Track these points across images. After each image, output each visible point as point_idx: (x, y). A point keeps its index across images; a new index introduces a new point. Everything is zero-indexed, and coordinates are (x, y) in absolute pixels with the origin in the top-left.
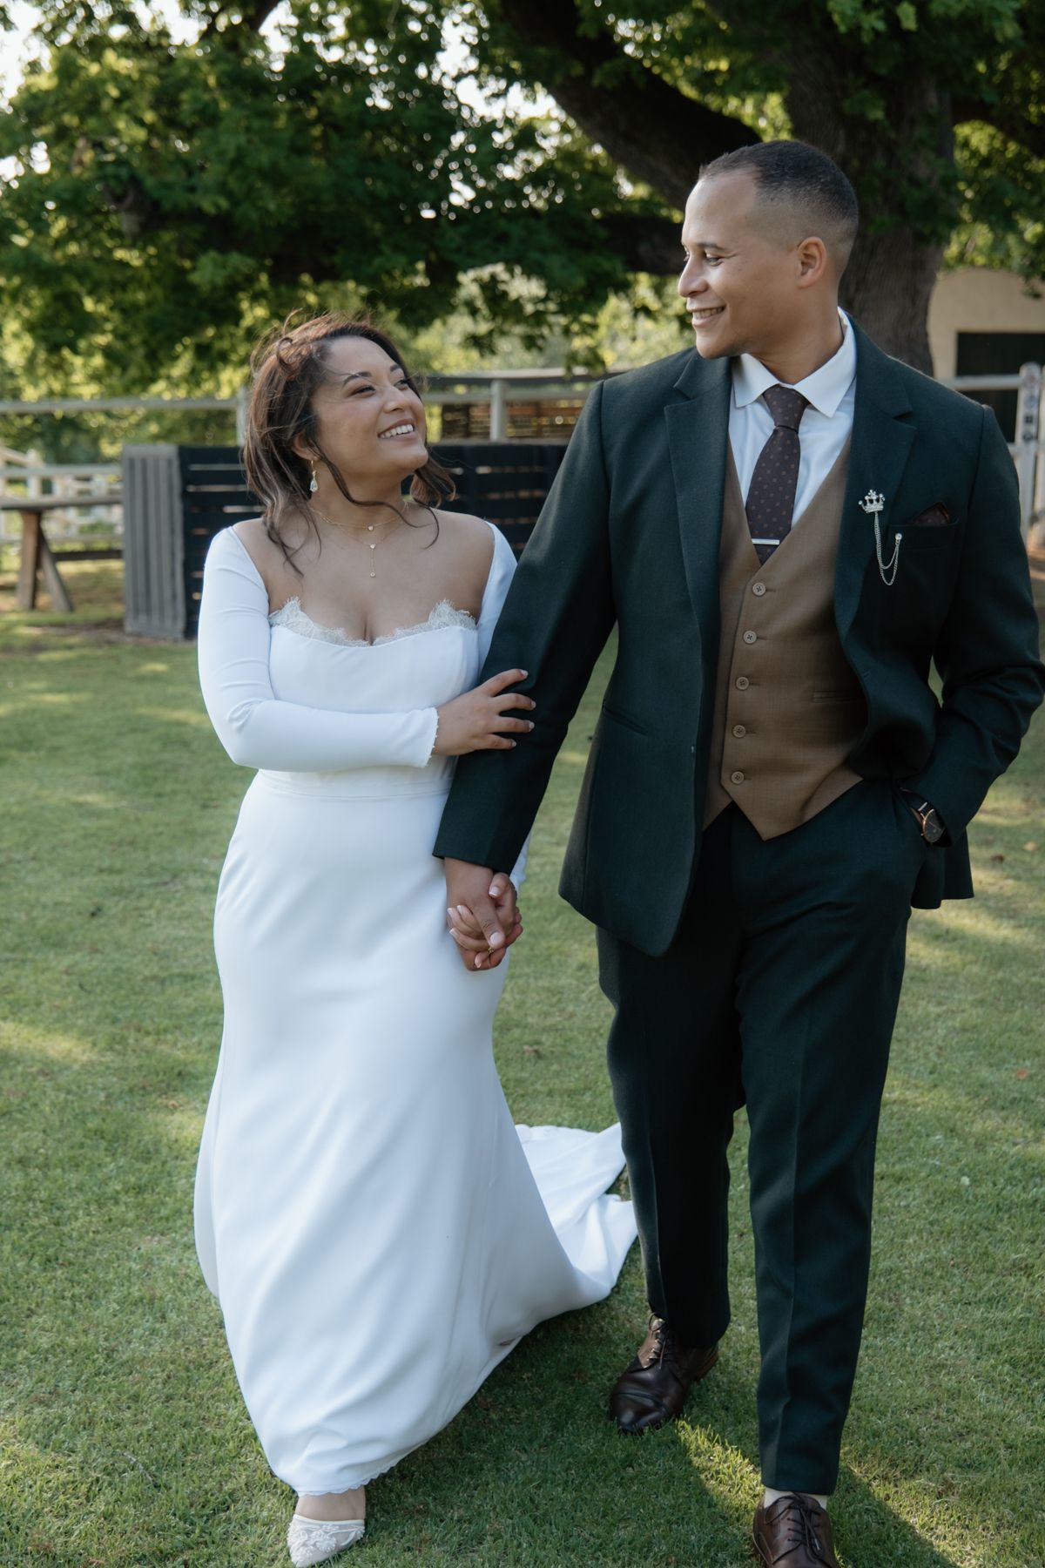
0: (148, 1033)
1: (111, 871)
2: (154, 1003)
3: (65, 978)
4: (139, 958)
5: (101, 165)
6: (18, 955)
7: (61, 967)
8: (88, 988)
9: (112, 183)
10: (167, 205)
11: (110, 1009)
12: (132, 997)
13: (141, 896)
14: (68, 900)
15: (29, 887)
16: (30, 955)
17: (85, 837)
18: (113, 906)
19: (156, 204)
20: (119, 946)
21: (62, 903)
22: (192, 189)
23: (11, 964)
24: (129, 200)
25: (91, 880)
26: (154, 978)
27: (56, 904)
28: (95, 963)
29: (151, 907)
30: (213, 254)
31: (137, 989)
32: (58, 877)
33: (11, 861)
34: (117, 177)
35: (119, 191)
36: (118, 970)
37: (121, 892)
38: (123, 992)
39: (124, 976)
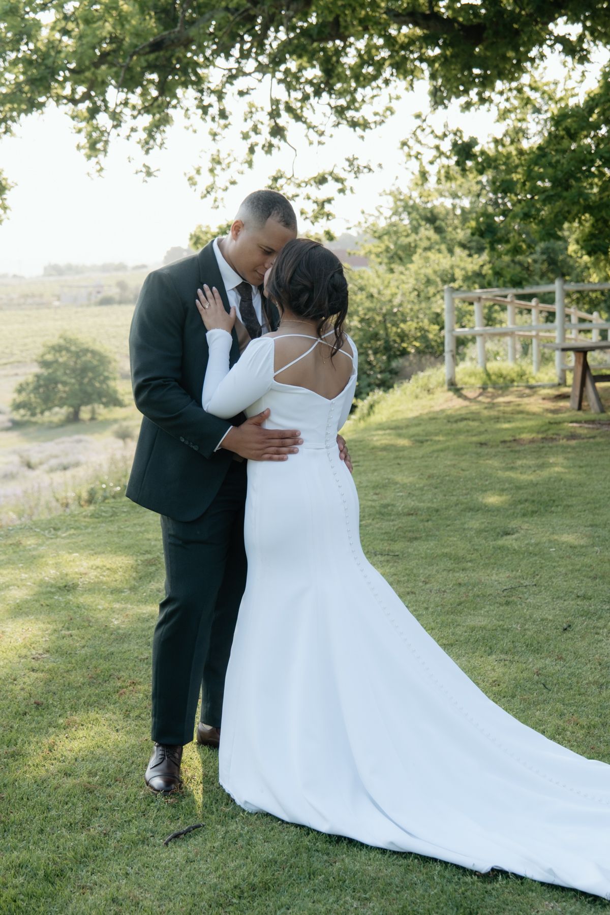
0: (582, 727)
1: (584, 597)
2: (591, 703)
3: (536, 677)
4: (589, 666)
6: (509, 657)
7: (535, 669)
8: (549, 686)
11: (559, 706)
12: (577, 697)
13: (600, 617)
14: (550, 618)
15: (529, 605)
16: (516, 658)
17: (572, 571)
18: (580, 624)
20: (577, 655)
21: (547, 619)
23: (502, 663)
25: (571, 604)
26: (595, 683)
27: (542, 620)
28: (558, 667)
29: (605, 626)
31: (583, 690)
32: (549, 599)
33: (521, 585)
36: (572, 674)
37: (587, 614)
38: (572, 692)
39: (574, 680)
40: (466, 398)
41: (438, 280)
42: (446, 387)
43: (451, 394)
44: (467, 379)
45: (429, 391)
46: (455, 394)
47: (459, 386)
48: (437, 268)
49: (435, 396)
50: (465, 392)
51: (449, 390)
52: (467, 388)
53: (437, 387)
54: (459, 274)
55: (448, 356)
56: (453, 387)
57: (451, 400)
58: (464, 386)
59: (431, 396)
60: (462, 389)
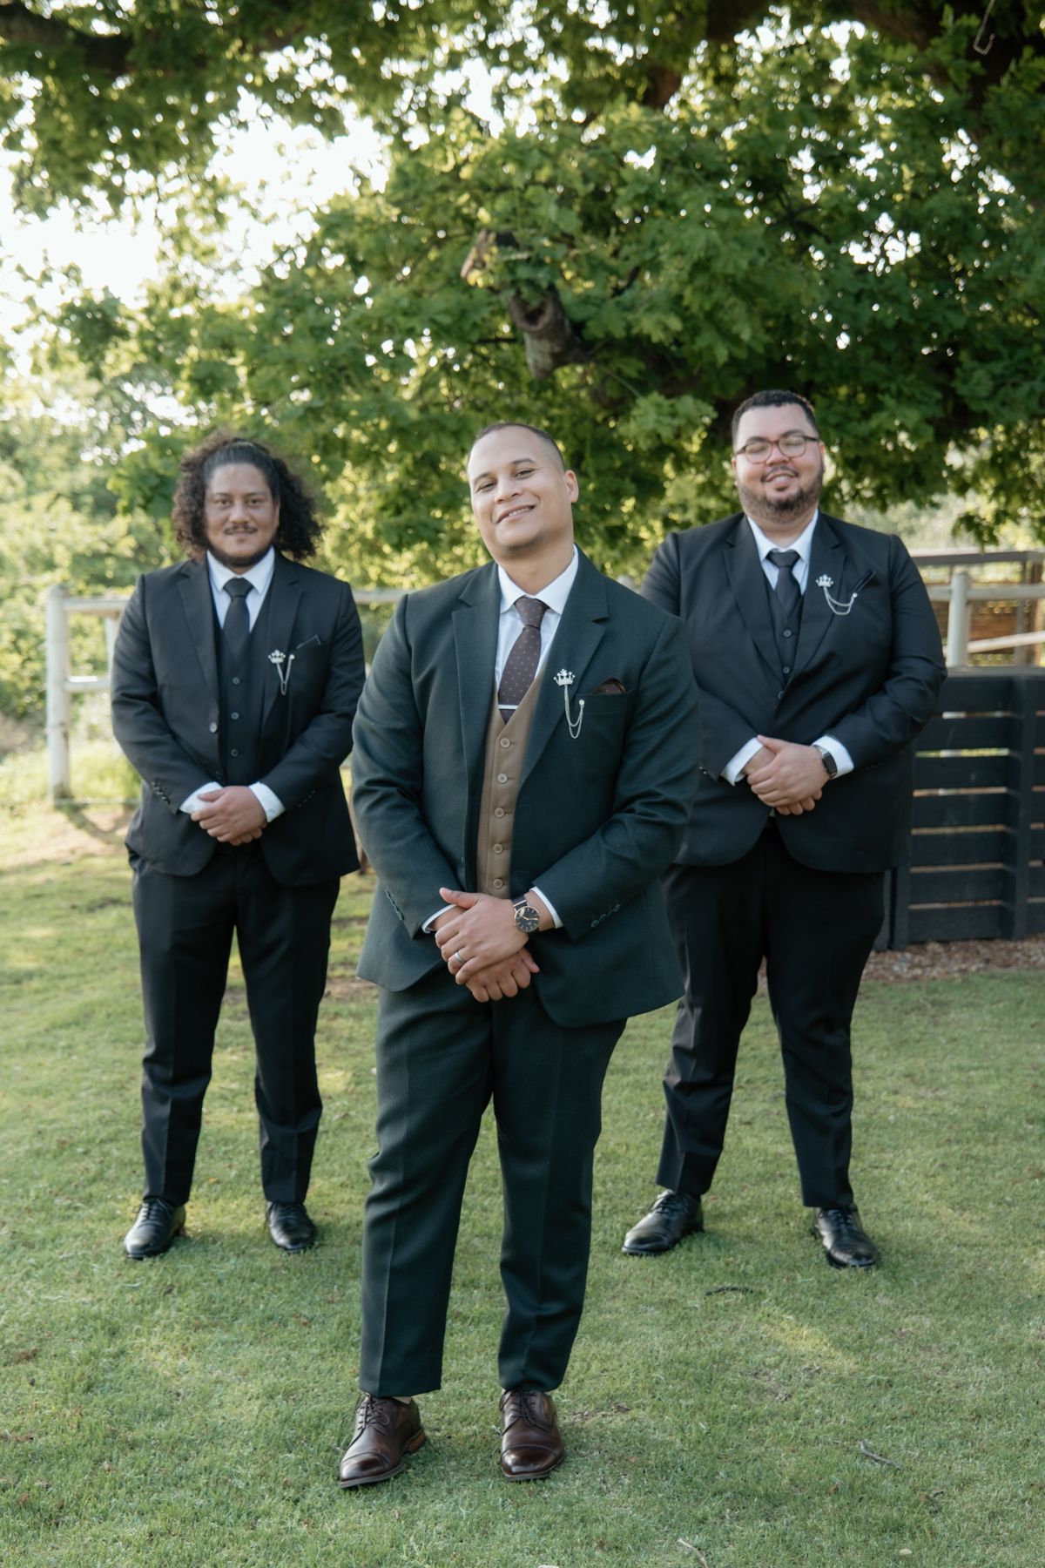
5: (511, 266)
9: (526, 292)
10: (594, 330)
19: (579, 327)
22: (630, 308)
24: (545, 320)
30: (655, 397)
34: (531, 283)
35: (535, 304)
40: (95, 831)
41: (20, 564)
42: (50, 801)
43: (61, 818)
44: (95, 785)
45: (12, 808)
46: (71, 819)
47: (79, 800)
48: (17, 539)
49: (26, 823)
50: (91, 814)
51: (58, 808)
52: (97, 806)
53: (32, 799)
54: (62, 556)
55: (52, 732)
56: (67, 802)
57: (64, 833)
58: (89, 800)
59: (17, 823)
60: (85, 806)
